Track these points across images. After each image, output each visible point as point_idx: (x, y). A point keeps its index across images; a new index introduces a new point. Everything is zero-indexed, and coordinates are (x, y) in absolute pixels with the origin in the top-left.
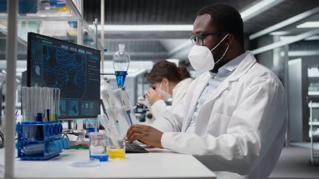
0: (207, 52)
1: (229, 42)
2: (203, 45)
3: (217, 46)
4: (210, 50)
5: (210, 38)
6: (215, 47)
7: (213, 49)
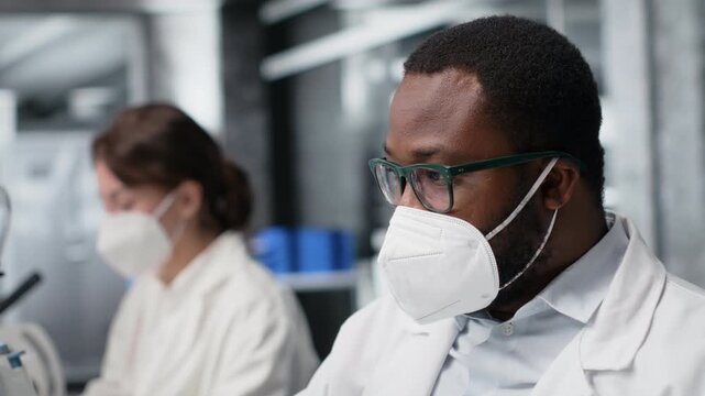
0: (471, 245)
1: (558, 197)
2: (450, 212)
3: (513, 215)
4: (485, 233)
5: (479, 180)
6: (507, 222)
7: (498, 229)
